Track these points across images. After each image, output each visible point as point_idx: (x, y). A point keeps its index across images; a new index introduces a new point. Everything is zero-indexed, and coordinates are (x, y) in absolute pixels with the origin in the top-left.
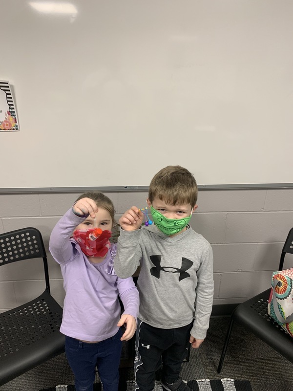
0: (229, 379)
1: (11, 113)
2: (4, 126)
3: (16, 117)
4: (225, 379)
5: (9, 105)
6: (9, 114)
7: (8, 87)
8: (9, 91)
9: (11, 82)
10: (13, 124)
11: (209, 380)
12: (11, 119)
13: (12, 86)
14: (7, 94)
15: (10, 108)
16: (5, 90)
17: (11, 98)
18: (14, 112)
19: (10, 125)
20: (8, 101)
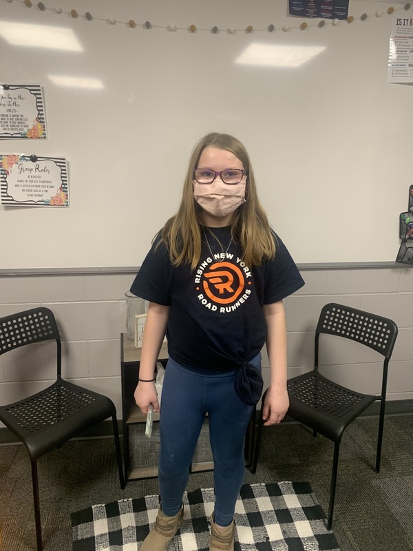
0: (287, 482)
1: (64, 188)
2: (54, 201)
3: (68, 193)
4: (282, 482)
5: (63, 181)
6: (61, 190)
7: (64, 163)
8: (65, 166)
9: (68, 159)
10: (64, 200)
11: (264, 484)
12: (63, 194)
13: (68, 162)
14: (62, 170)
15: (63, 184)
16: (60, 166)
17: (65, 174)
18: (66, 188)
19: (61, 201)
20: (62, 177)
